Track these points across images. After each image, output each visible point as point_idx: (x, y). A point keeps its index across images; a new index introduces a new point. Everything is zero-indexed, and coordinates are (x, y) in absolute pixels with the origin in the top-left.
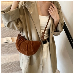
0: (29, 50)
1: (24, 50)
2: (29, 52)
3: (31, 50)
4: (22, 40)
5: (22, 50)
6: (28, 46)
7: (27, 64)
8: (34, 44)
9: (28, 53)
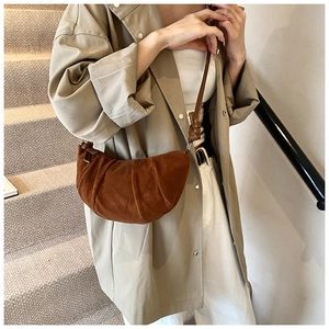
0: (147, 195)
1: (123, 202)
2: (148, 205)
3: (157, 196)
4: (103, 165)
5: (113, 204)
6: (141, 178)
7: (143, 263)
8: (164, 166)
9: (145, 207)
